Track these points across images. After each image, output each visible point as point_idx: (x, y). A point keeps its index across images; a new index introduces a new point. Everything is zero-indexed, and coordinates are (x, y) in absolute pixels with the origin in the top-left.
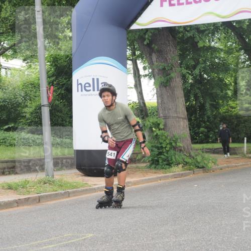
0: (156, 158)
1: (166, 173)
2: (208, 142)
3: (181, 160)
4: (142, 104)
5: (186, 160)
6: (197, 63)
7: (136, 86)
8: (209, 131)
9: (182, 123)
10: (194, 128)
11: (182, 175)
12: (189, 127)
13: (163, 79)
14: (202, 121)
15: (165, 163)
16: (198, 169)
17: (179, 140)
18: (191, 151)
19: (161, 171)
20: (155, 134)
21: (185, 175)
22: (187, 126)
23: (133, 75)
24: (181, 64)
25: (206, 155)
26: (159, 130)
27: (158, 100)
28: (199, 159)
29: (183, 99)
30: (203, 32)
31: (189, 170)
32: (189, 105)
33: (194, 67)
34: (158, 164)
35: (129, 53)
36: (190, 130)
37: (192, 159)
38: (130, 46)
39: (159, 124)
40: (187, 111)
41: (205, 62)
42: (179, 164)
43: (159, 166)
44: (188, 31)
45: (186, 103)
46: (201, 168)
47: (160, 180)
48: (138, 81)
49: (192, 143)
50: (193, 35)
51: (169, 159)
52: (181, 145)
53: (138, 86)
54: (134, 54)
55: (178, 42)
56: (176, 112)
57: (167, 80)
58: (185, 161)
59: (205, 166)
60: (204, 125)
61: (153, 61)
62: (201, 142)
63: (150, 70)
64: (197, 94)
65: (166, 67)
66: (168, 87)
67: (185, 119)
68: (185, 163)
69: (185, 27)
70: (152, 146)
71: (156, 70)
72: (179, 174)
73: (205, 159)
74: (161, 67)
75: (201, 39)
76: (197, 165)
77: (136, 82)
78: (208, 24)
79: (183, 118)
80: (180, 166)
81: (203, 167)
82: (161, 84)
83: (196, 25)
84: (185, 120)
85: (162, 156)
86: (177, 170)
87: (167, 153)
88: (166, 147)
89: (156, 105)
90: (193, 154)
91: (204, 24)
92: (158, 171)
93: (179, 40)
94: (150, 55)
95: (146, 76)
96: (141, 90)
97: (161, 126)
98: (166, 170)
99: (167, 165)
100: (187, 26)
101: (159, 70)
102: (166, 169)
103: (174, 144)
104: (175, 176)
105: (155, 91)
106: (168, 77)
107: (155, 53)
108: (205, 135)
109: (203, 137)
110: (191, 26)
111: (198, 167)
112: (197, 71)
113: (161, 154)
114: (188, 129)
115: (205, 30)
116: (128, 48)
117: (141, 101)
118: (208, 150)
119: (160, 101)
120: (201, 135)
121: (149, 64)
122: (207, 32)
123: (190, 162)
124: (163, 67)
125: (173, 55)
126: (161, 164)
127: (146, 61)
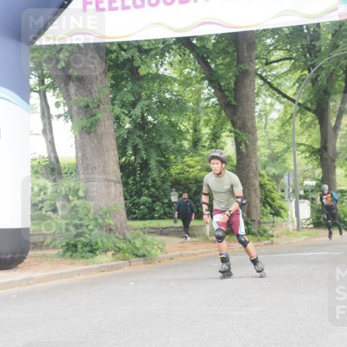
0: (73, 242)
1: (87, 264)
2: (152, 218)
3: (110, 245)
4: (53, 159)
5: (117, 245)
6: (139, 98)
7: (44, 131)
8: (154, 202)
9: (113, 189)
10: (131, 196)
11: (112, 268)
12: (124, 196)
13: (85, 122)
14: (143, 186)
15: (87, 249)
16: (137, 259)
17: (108, 215)
18: (126, 231)
19: (81, 261)
20: (72, 204)
21: (118, 267)
22: (120, 193)
23: (40, 114)
24: (113, 99)
25: (149, 238)
26: (78, 199)
27: (77, 153)
28: (138, 243)
29: (116, 152)
30: (147, 52)
31: (123, 260)
32: (124, 162)
33: (134, 105)
34: (76, 251)
35: (33, 81)
36: (125, 199)
37: (128, 243)
38: (36, 69)
39: (78, 190)
40: (121, 171)
41: (149, 98)
42: (108, 250)
43: (77, 254)
44: (125, 50)
45: (120, 158)
46: (140, 257)
47: (79, 275)
48: (47, 125)
49: (129, 219)
50: (133, 57)
51: (93, 244)
52: (111, 222)
53: (48, 131)
54: (42, 82)
55: (110, 66)
56: (104, 172)
57: (92, 124)
58: (116, 247)
59: (146, 254)
60: (147, 192)
61: (71, 94)
62: (143, 218)
63: (66, 109)
64: (137, 145)
65: (90, 104)
66: (92, 134)
67: (119, 182)
68: (117, 249)
69: (120, 45)
70: (67, 224)
71: (75, 108)
72: (108, 266)
73: (147, 244)
74: (82, 104)
75: (144, 62)
76: (136, 252)
77: (44, 125)
78: (155, 40)
79: (115, 182)
80: (110, 254)
81: (144, 256)
82: (83, 128)
83: (136, 41)
84: (118, 185)
85: (83, 239)
86: (104, 259)
87: (90, 235)
88: (89, 225)
89: (74, 161)
90: (129, 236)
91: (149, 41)
92: (76, 261)
93: (111, 63)
94: (67, 84)
95: (59, 116)
96: (53, 138)
97: (81, 193)
98: (88, 261)
99: (89, 252)
100: (123, 42)
101: (80, 108)
102: (88, 258)
103: (100, 221)
104: (102, 270)
105: (74, 140)
106: (93, 118)
107: (73, 82)
108: (148, 208)
109: (146, 210)
110: (128, 43)
111: (137, 256)
112: (137, 111)
113: (81, 236)
114: (122, 198)
115: (151, 50)
116: (33, 72)
117: (52, 155)
118: (152, 230)
119: (80, 155)
120: (142, 207)
121: (65, 99)
122: (153, 52)
123: (125, 248)
124: (86, 104)
125: (101, 86)
126: (80, 250)
127: (61, 95)
